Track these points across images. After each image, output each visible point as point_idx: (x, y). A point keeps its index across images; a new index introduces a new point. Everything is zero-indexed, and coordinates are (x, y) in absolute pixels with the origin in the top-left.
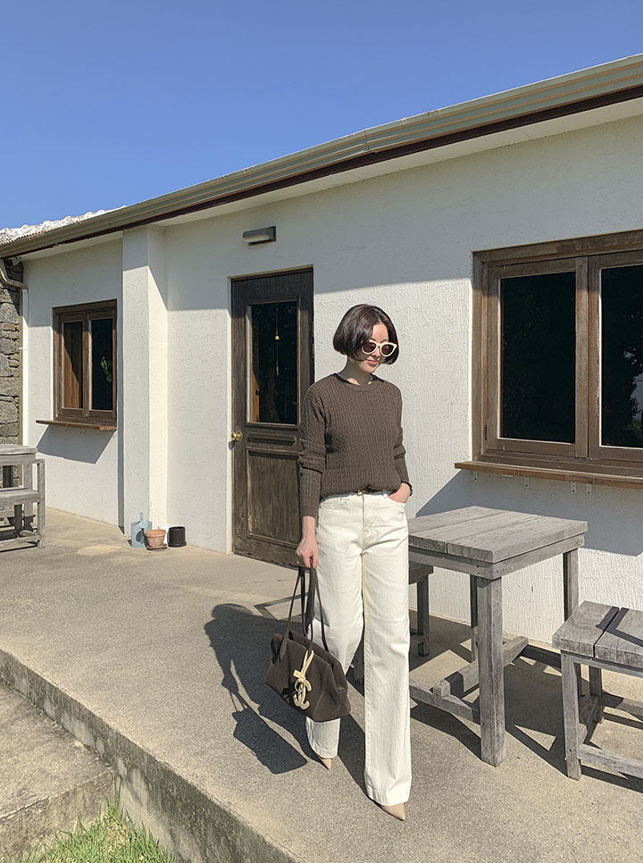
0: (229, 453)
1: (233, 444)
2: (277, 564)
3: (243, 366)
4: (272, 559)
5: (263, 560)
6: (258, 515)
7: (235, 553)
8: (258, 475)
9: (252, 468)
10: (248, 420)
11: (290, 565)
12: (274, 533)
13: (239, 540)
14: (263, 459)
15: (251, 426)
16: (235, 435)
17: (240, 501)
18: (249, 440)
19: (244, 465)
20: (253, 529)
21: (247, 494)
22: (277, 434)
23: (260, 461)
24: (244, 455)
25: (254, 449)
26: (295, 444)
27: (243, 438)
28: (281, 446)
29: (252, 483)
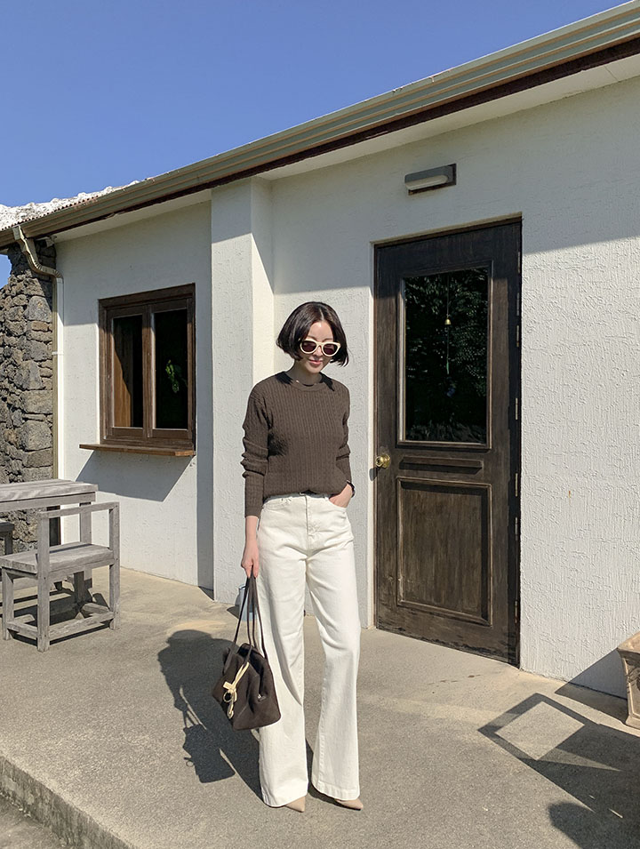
0: (370, 484)
1: (376, 472)
2: (444, 644)
3: (392, 364)
4: (437, 637)
5: (423, 639)
6: (412, 573)
7: (380, 628)
8: (415, 516)
9: (405, 508)
10: (401, 439)
11: (466, 646)
12: (438, 598)
13: (385, 609)
14: (423, 494)
15: (404, 446)
16: (382, 459)
17: (386, 553)
18: (402, 466)
19: (393, 501)
20: (406, 593)
21: (397, 543)
22: (451, 458)
23: (419, 496)
24: (394, 488)
25: (411, 479)
26: (482, 471)
27: (393, 462)
28: (456, 475)
29: (405, 528)
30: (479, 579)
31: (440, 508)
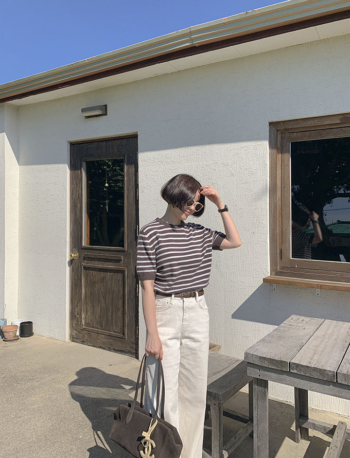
0: (68, 269)
1: (71, 262)
2: (104, 349)
4: (101, 345)
5: (93, 346)
6: (89, 313)
7: (73, 341)
8: (91, 284)
9: (86, 279)
10: (83, 244)
11: (115, 349)
15: (85, 249)
16: (73, 255)
17: (76, 303)
18: (84, 258)
19: (79, 277)
20: (86, 324)
21: (81, 297)
22: (107, 255)
23: (93, 274)
24: (80, 270)
25: (88, 265)
26: (122, 262)
27: (79, 257)
28: (110, 263)
29: (85, 290)
30: (121, 315)
31: (103, 280)
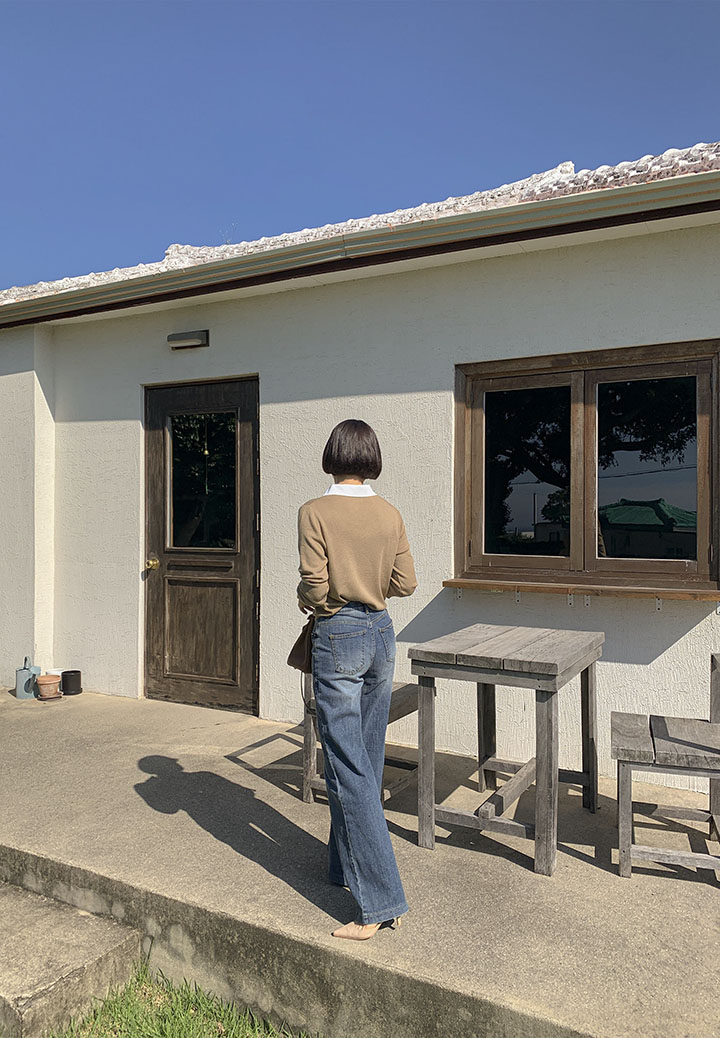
0: (142, 584)
1: (147, 573)
2: (202, 705)
3: (160, 485)
5: (184, 703)
6: (177, 651)
8: (180, 606)
9: (171, 600)
10: (168, 546)
11: (219, 705)
12: (198, 668)
13: (153, 681)
14: (186, 588)
15: (171, 552)
16: (151, 562)
17: (155, 637)
18: (169, 567)
19: (161, 596)
20: (171, 668)
21: (164, 628)
22: (208, 560)
23: (183, 590)
24: (162, 585)
25: (176, 577)
26: (232, 569)
27: (161, 565)
28: (213, 573)
29: (171, 616)
30: (230, 650)
31: (200, 599)
